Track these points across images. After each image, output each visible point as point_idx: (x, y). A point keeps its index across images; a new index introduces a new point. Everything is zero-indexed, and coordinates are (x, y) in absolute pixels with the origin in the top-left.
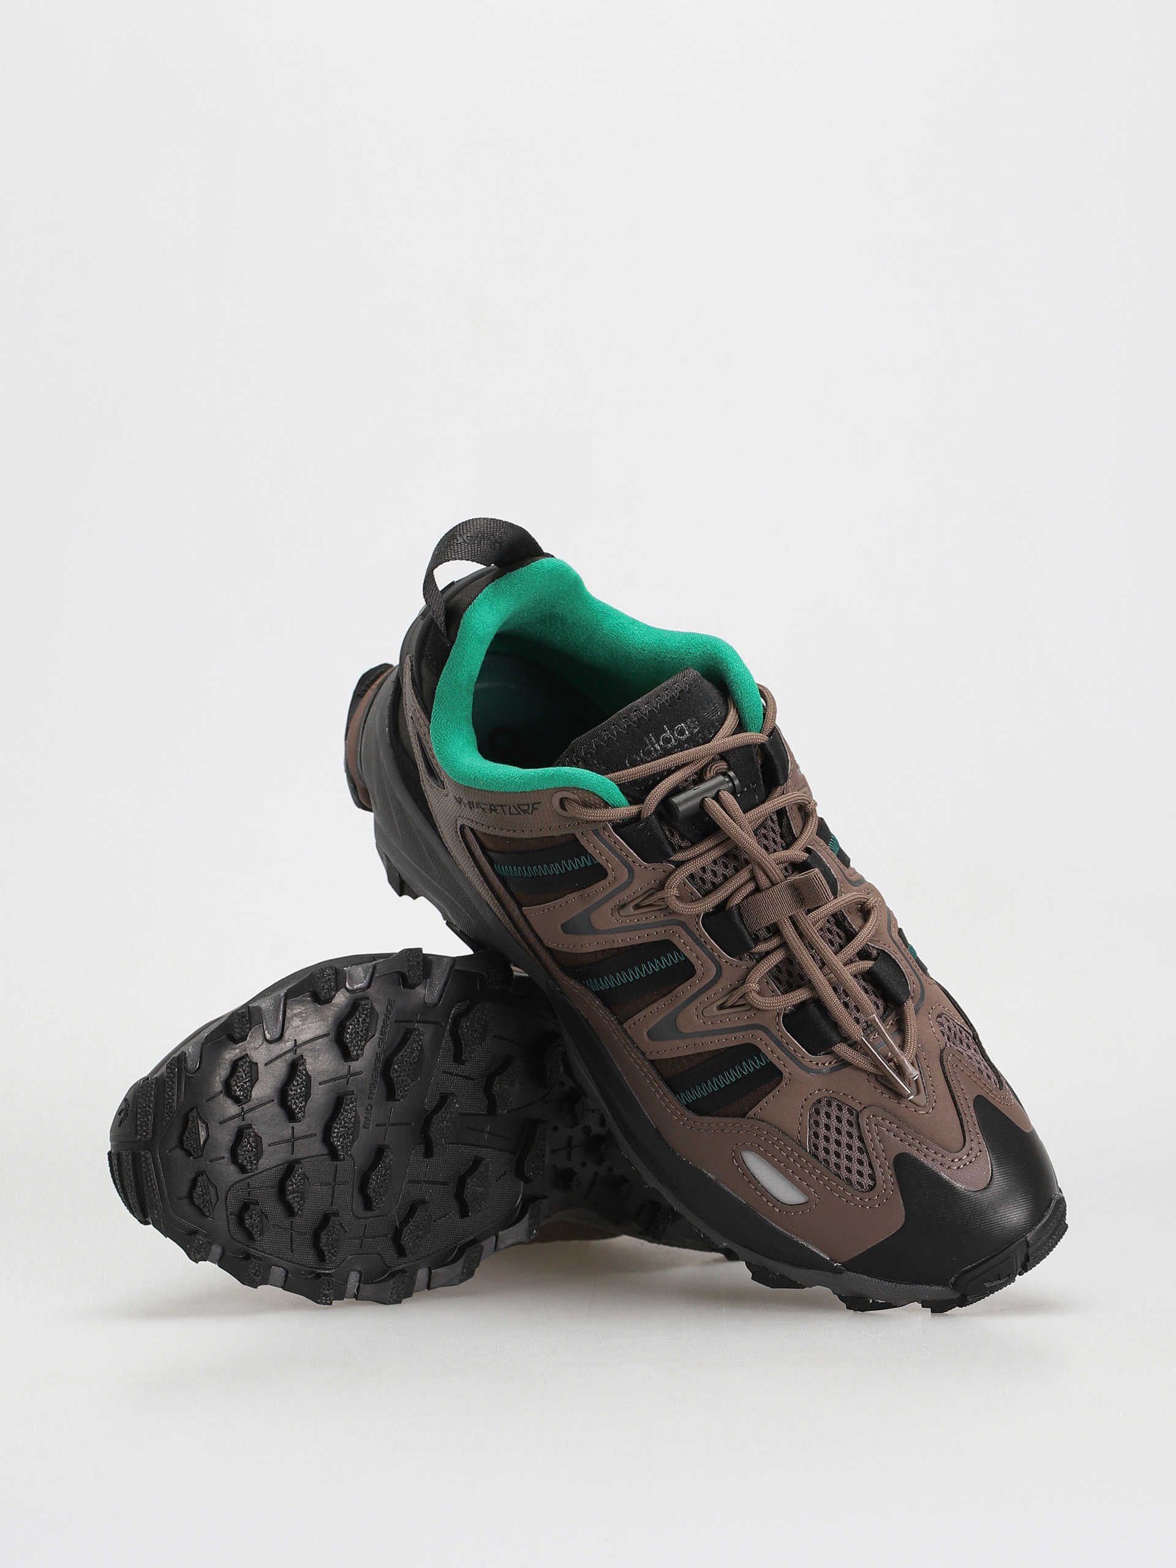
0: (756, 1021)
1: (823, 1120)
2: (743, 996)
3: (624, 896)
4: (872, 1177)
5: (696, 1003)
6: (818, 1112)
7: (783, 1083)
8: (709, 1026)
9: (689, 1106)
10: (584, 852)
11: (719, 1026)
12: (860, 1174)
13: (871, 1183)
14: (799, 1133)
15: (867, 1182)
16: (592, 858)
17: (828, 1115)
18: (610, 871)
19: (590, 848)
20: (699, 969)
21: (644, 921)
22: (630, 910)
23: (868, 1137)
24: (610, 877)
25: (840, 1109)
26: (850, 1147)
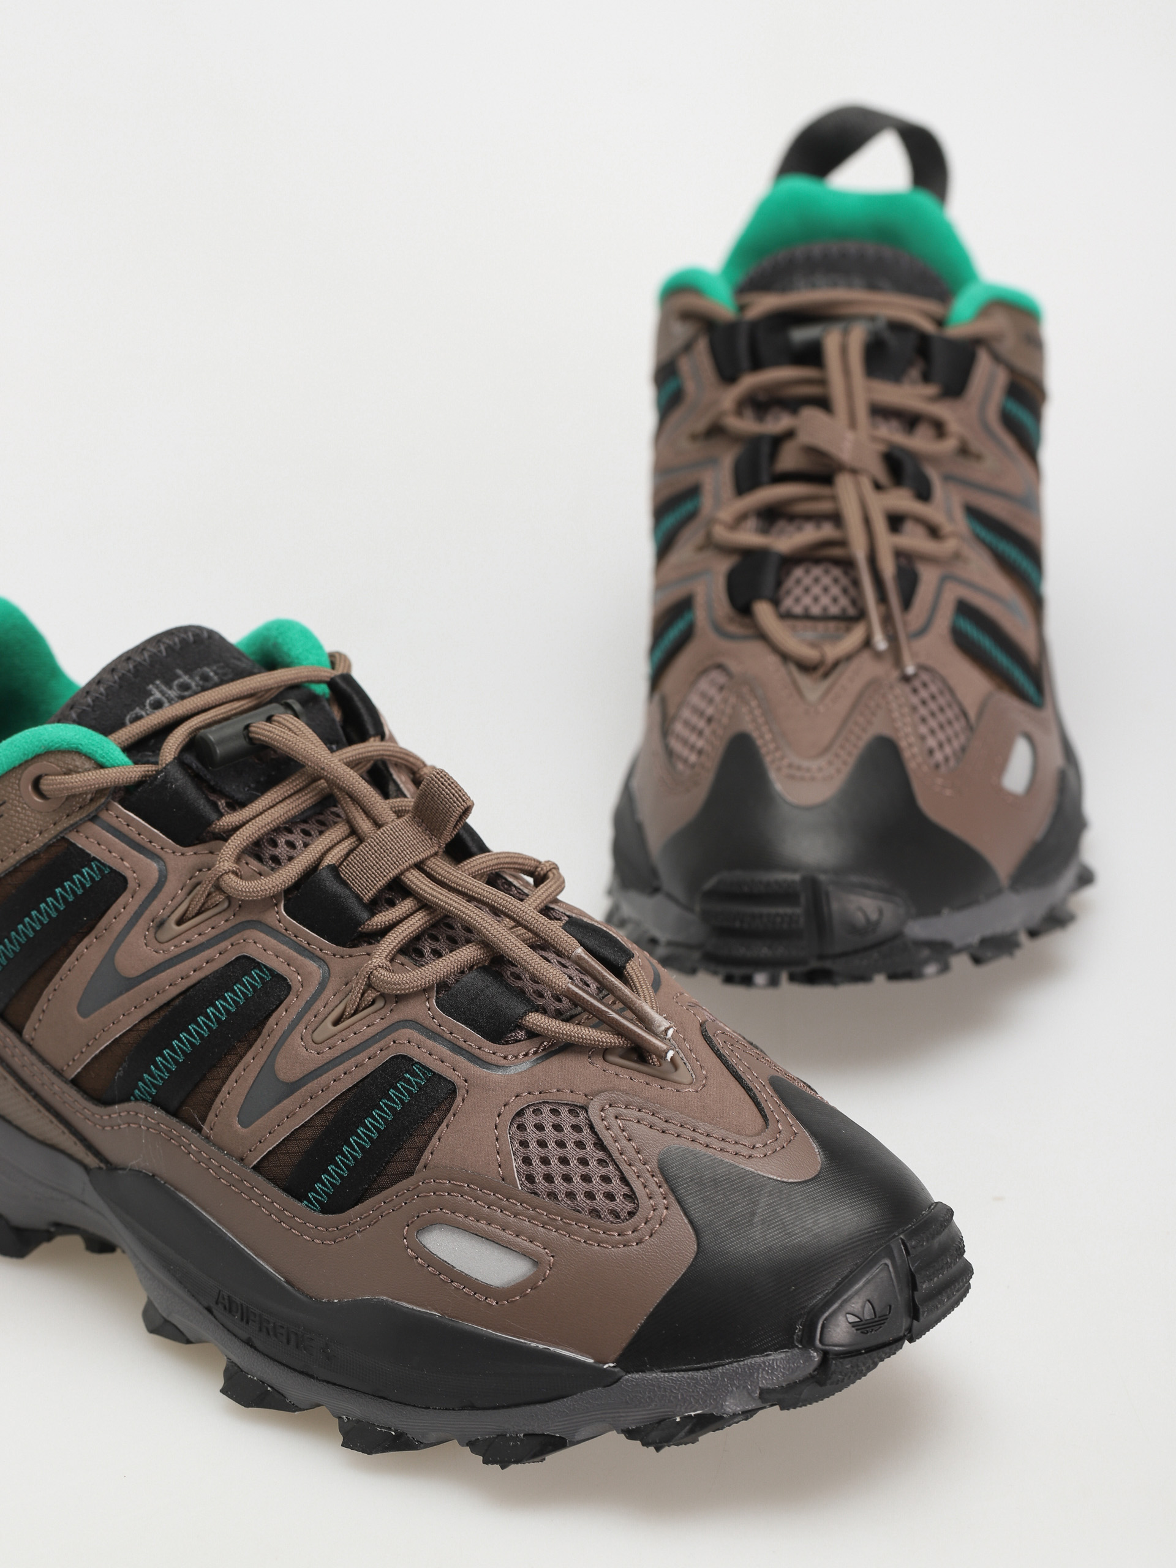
0: (396, 1017)
1: (533, 1136)
2: (369, 986)
3: (156, 908)
4: (631, 1197)
5: (301, 1028)
6: (521, 1127)
7: (459, 1099)
8: (329, 1055)
9: (325, 1209)
10: (86, 859)
11: (342, 1047)
12: (610, 1196)
13: (629, 1207)
14: (500, 1166)
15: (622, 1205)
16: (102, 865)
17: (540, 1127)
18: (128, 874)
19: (93, 850)
20: (295, 979)
21: (197, 939)
22: (172, 928)
23: (607, 1137)
24: (132, 884)
25: (555, 1112)
26: (584, 1162)
